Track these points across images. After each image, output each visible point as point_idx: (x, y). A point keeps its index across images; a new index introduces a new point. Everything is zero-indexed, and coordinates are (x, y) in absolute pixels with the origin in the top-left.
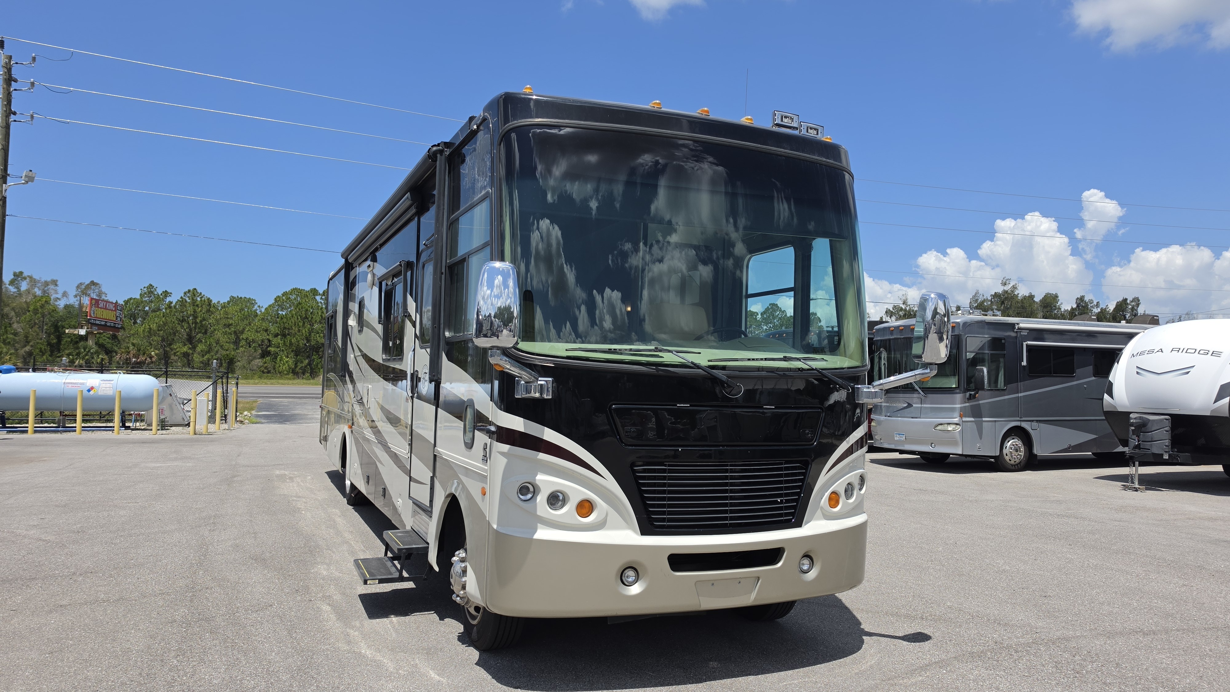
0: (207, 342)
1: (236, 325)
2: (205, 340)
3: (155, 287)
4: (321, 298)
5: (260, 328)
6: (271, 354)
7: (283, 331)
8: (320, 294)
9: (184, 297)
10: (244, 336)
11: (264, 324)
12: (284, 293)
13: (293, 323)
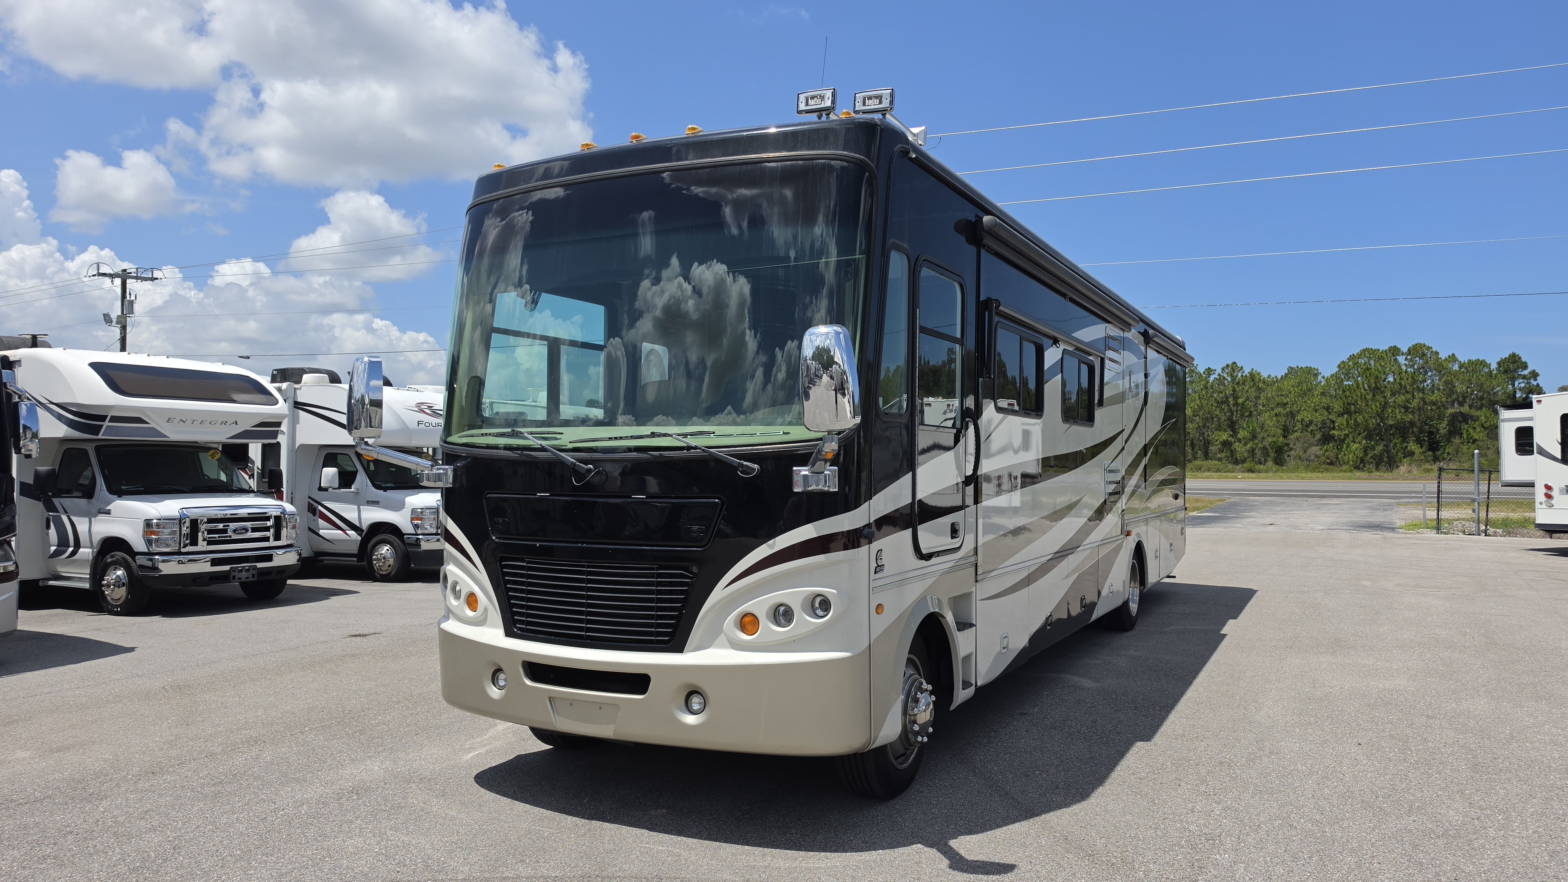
0: (1249, 427)
1: (1293, 403)
2: (1246, 424)
3: (1195, 365)
4: (1406, 359)
5: (1318, 405)
6: (1334, 440)
7: (1346, 408)
8: (1403, 354)
9: (1222, 374)
10: (1299, 417)
11: (1324, 400)
12: (1350, 356)
13: (1359, 396)
